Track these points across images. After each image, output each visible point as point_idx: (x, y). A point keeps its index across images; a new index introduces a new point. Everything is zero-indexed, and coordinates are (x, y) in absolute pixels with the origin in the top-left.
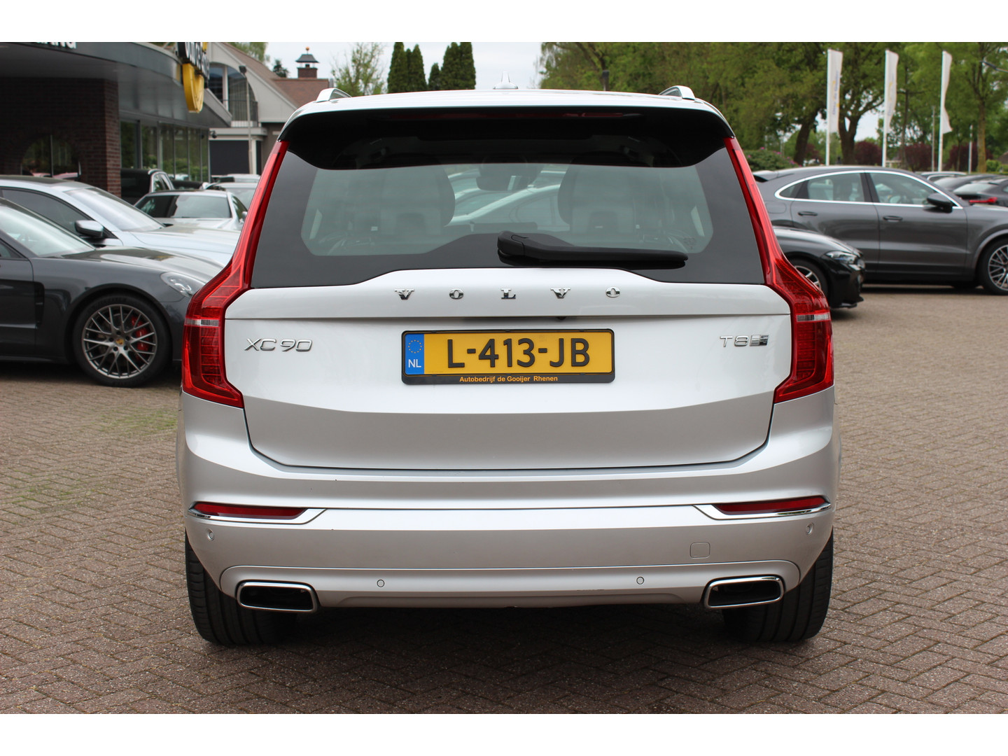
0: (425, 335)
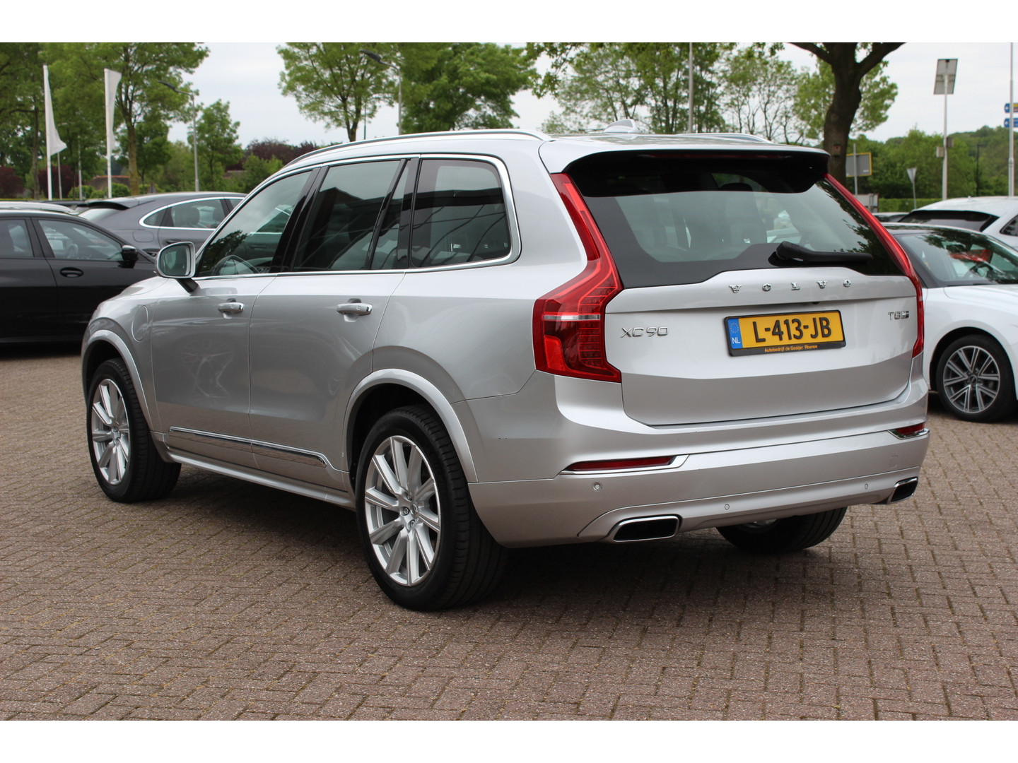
0: (740, 320)
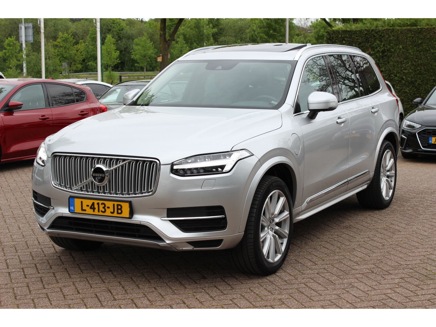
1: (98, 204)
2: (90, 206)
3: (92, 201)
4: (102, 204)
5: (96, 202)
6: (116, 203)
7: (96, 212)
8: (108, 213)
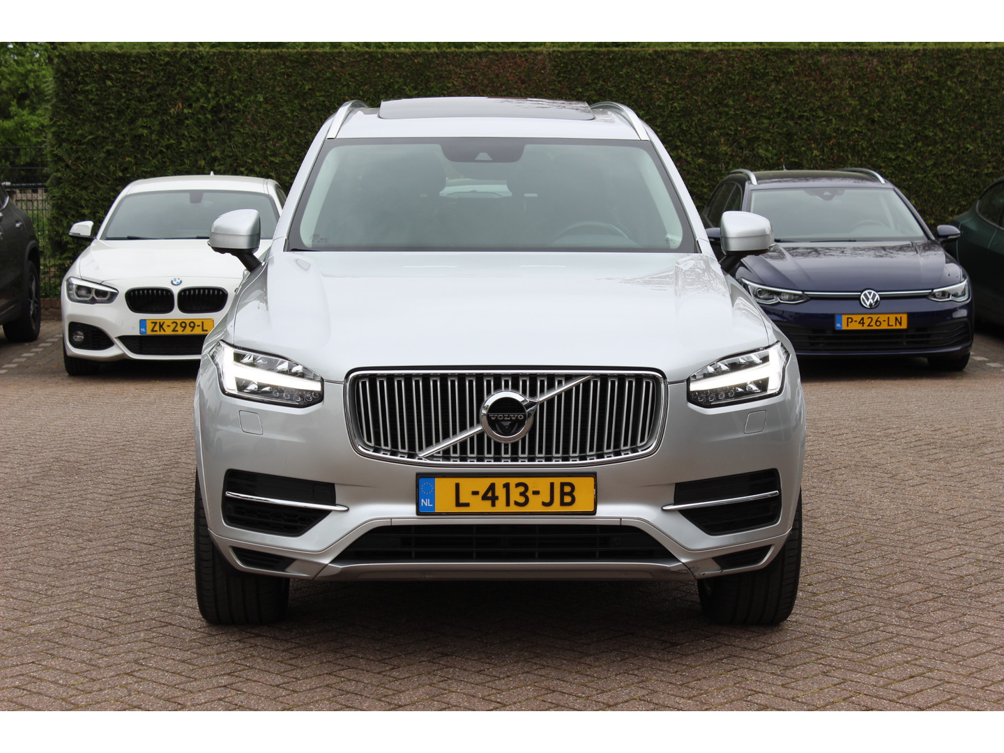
1: (507, 486)
2: (482, 493)
3: (488, 481)
4: (518, 485)
5: (499, 482)
6: (557, 481)
7: (501, 506)
8: (535, 504)
